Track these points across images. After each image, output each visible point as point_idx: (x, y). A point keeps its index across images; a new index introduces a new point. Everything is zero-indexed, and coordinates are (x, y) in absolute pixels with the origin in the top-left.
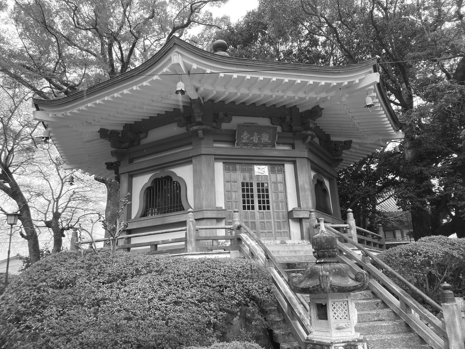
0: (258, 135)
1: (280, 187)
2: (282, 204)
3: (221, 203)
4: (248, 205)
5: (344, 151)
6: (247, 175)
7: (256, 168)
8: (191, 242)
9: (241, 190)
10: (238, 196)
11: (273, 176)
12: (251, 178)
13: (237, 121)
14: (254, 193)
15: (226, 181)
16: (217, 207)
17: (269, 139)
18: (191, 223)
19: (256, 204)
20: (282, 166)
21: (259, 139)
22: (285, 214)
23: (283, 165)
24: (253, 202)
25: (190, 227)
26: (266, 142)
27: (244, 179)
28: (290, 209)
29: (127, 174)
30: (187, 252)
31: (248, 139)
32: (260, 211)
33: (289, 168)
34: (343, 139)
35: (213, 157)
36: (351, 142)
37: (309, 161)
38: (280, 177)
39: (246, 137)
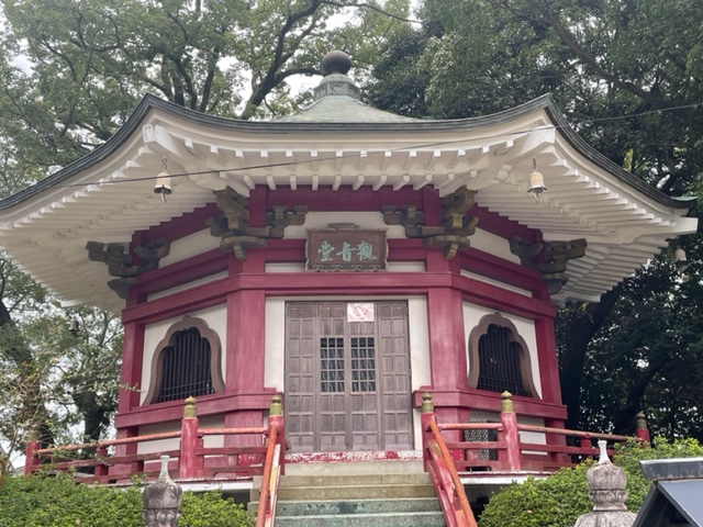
0: (351, 247)
1: (399, 345)
2: (401, 381)
3: (275, 379)
4: (332, 381)
5: (570, 261)
6: (332, 323)
7: (350, 308)
8: (187, 459)
9: (319, 354)
10: (312, 363)
11: (385, 325)
12: (340, 330)
13: (316, 220)
14: (345, 359)
15: (291, 337)
16: (264, 389)
17: (374, 253)
18: (188, 424)
19: (349, 380)
20: (404, 305)
21: (354, 254)
22: (406, 398)
23: (407, 301)
24: (341, 375)
25: (185, 430)
26: (367, 259)
27: (327, 332)
28: (416, 386)
29: (134, 324)
30: (179, 477)
31: (332, 254)
32: (355, 393)
33: (416, 307)
34: (567, 238)
35: (263, 292)
36: (583, 243)
37: (458, 293)
38: (398, 324)
39: (328, 252)
